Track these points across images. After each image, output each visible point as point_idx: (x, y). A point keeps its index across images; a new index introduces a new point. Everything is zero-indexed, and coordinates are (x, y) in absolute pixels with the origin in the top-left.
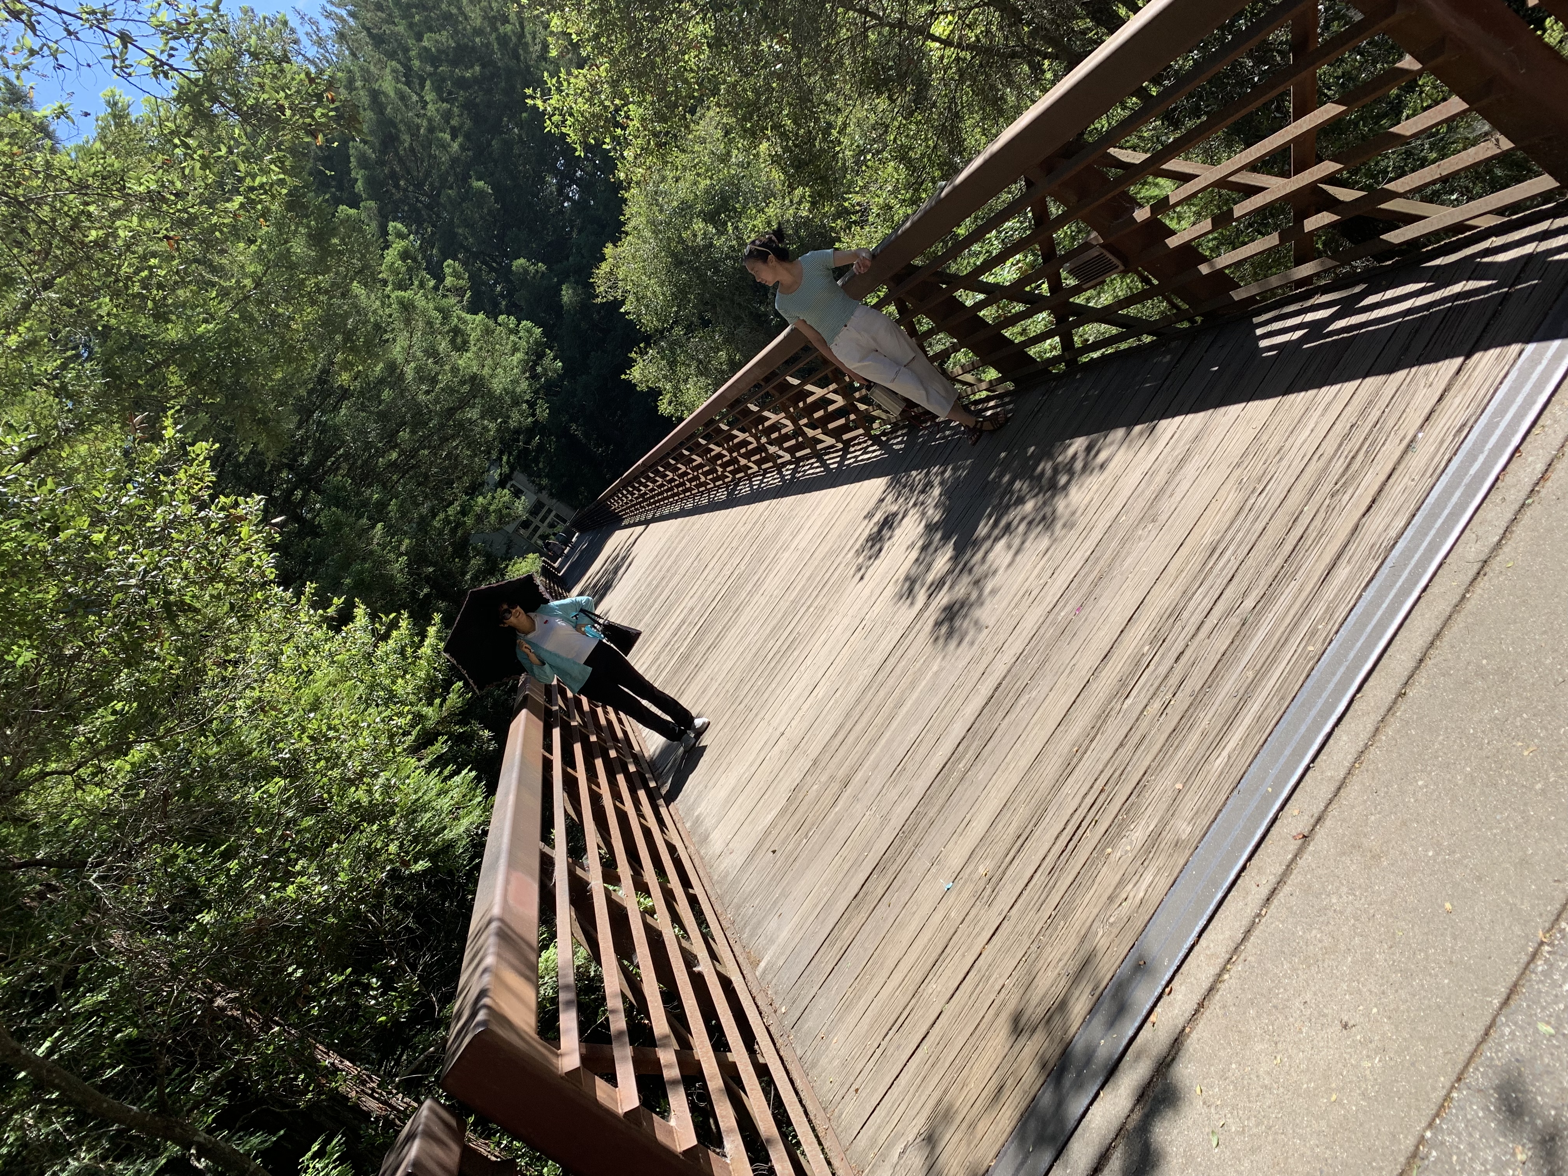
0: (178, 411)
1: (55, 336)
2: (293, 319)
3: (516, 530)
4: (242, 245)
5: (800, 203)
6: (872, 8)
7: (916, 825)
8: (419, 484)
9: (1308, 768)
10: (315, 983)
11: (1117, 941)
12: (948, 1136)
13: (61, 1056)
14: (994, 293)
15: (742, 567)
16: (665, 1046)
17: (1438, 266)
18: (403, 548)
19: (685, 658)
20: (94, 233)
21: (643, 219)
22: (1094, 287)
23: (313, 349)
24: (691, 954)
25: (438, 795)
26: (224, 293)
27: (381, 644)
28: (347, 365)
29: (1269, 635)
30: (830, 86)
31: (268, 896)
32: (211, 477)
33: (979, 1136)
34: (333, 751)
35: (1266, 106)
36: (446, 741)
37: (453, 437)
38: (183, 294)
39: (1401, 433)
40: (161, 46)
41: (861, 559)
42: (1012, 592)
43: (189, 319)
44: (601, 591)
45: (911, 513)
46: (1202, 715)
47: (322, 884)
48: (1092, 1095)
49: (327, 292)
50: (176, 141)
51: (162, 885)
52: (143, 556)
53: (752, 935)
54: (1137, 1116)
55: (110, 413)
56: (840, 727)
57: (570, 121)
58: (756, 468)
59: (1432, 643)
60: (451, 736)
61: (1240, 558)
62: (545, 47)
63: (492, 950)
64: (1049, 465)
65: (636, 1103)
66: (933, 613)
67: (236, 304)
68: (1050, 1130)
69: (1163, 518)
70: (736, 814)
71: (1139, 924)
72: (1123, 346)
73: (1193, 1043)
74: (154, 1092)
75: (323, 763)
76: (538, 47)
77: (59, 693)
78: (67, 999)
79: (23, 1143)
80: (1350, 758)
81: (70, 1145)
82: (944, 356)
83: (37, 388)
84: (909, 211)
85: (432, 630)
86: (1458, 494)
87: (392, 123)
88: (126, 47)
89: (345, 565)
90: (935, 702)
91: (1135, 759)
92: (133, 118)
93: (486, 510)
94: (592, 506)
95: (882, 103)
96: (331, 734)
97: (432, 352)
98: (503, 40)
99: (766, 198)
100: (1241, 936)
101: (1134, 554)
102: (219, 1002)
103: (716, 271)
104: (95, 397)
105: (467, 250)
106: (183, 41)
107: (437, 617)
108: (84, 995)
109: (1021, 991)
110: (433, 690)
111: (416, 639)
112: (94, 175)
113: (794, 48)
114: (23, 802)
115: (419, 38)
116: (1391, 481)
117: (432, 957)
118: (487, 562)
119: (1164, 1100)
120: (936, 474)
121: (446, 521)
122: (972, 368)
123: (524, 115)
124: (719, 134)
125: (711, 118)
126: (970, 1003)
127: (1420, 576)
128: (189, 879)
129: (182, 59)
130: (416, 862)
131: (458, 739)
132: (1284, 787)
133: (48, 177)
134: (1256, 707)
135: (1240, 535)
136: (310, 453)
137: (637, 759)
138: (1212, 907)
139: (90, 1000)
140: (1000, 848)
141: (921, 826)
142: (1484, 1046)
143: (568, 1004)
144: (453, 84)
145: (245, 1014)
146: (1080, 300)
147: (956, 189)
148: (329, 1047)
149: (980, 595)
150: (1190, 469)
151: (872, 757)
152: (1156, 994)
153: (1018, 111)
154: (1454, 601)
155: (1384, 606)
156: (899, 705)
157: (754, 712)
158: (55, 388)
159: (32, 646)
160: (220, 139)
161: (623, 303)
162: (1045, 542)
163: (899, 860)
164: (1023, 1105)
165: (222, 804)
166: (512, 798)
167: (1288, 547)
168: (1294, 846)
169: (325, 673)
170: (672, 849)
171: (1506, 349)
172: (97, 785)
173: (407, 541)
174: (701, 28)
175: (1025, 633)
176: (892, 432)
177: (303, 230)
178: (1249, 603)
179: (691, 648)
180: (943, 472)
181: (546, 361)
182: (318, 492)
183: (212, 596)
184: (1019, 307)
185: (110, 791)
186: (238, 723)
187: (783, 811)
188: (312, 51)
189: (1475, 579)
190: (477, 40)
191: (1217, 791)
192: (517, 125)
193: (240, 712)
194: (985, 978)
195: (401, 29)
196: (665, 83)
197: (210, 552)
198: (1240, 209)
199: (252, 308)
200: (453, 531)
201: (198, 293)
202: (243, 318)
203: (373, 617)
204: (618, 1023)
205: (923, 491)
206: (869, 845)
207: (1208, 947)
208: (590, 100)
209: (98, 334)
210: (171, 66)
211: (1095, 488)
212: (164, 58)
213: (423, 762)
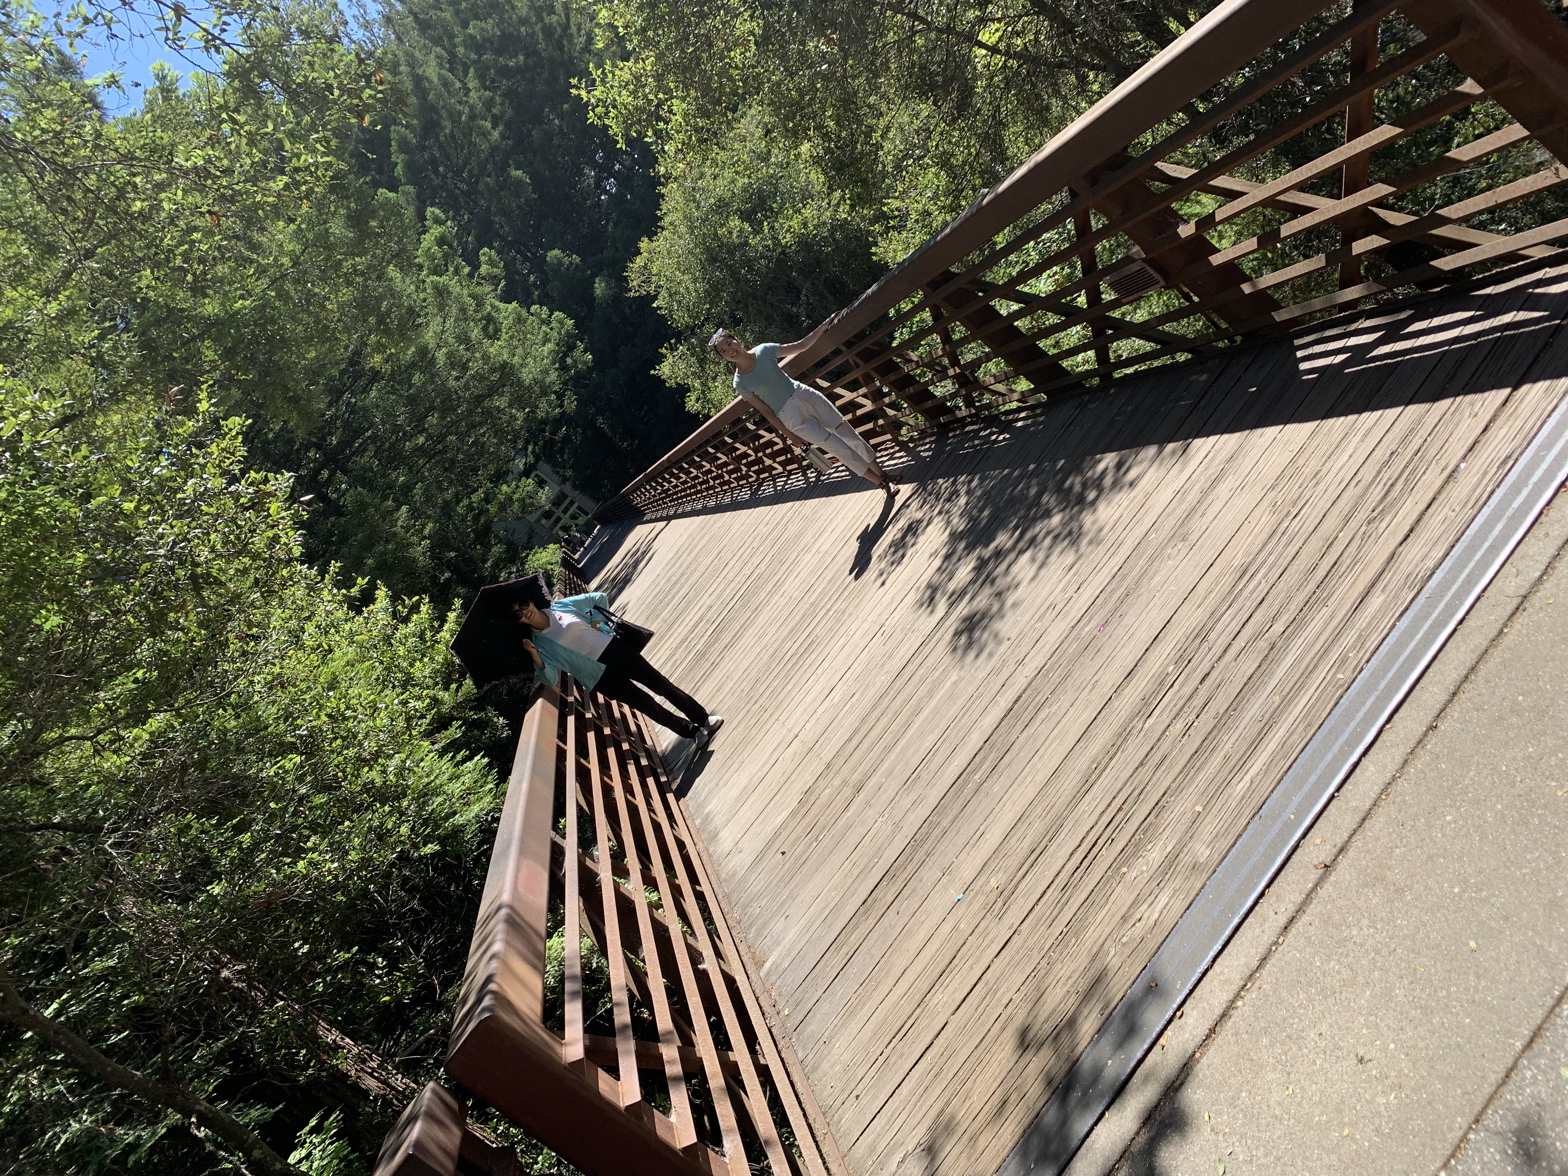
0: (210, 386)
1: (94, 305)
2: (328, 299)
3: (538, 521)
4: (281, 223)
5: (838, 205)
6: (921, 13)
7: (928, 835)
8: (446, 470)
9: (1332, 797)
10: (321, 958)
11: (1129, 961)
12: (948, 1148)
13: (68, 1018)
14: (1031, 303)
15: (763, 566)
16: (668, 1042)
17: (1489, 295)
18: (426, 532)
19: (701, 656)
20: (138, 204)
21: (680, 215)
22: (1130, 303)
23: (347, 330)
24: (696, 951)
25: (450, 779)
26: (262, 271)
27: (400, 626)
28: (380, 348)
29: (1299, 660)
30: (875, 89)
31: (278, 871)
32: (242, 451)
33: (980, 1150)
34: (349, 730)
35: (1317, 127)
36: (460, 727)
37: (481, 424)
38: (221, 270)
39: (1443, 463)
40: (215, 21)
41: (883, 565)
42: (1036, 606)
43: (226, 294)
44: (620, 584)
45: (936, 521)
46: (1225, 739)
47: (333, 862)
48: (1097, 1115)
49: (362, 274)
50: (224, 116)
51: (176, 854)
52: (172, 527)
53: (758, 935)
54: (1142, 1139)
55: (144, 384)
56: (855, 732)
57: (613, 113)
58: (780, 469)
59: (1466, 677)
60: (465, 722)
61: (1272, 582)
62: (590, 39)
63: (500, 936)
64: (1078, 479)
65: (638, 1098)
66: (953, 623)
67: (273, 282)
68: (1053, 1147)
69: (1193, 538)
70: (746, 814)
71: (1153, 945)
72: (1156, 363)
73: (1202, 1069)
74: (158, 1058)
75: (339, 741)
76: (583, 39)
77: (84, 660)
78: (76, 963)
79: (26, 1103)
80: (1377, 789)
81: (73, 1106)
82: (976, 364)
83: (74, 356)
84: (948, 218)
85: (452, 616)
86: (1499, 527)
87: (434, 109)
88: (179, 19)
89: (368, 546)
90: (953, 712)
91: (1155, 779)
92: (180, 92)
93: (509, 499)
94: (615, 499)
95: (925, 109)
96: (349, 713)
97: (464, 339)
98: (548, 31)
99: (804, 199)
100: (1256, 963)
101: (1163, 573)
102: (225, 973)
103: (751, 270)
104: (131, 369)
105: (503, 239)
106: (235, 16)
107: (458, 603)
108: (92, 960)
109: (1029, 1007)
110: (450, 674)
111: (436, 624)
112: (142, 148)
113: (841, 49)
114: (41, 765)
115: (465, 25)
116: (1431, 510)
117: (436, 940)
118: (507, 551)
119: (1171, 1124)
120: (963, 483)
121: (470, 508)
122: (1005, 378)
123: (566, 106)
124: (760, 132)
125: (753, 117)
126: (976, 1015)
127: (1457, 608)
128: (201, 850)
129: (235, 34)
130: (425, 845)
131: (471, 725)
132: (1307, 815)
133: (96, 147)
134: (1281, 733)
135: (1272, 558)
136: (340, 431)
137: (650, 753)
138: (1228, 932)
139: (99, 965)
140: (1013, 862)
141: (933, 836)
142: (1505, 1089)
143: (574, 994)
144: (497, 72)
145: (251, 987)
146: (1116, 314)
147: (998, 197)
148: (332, 1023)
149: (1001, 608)
150: (1223, 489)
151: (886, 764)
152: (1167, 1017)
153: (1063, 122)
154: (1491, 636)
155: (1418, 637)
156: (916, 713)
157: (769, 712)
158: (91, 358)
159: (60, 612)
160: (267, 116)
161: (655, 298)
162: (1070, 557)
163: (909, 869)
164: (1026, 1121)
165: (236, 777)
166: (525, 786)
167: (1320, 573)
168: (1314, 875)
169: (344, 653)
170: (681, 845)
171: (1555, 382)
172: (115, 752)
173: (431, 525)
174: (748, 25)
175: (1047, 647)
176: (919, 439)
177: (342, 211)
178: (1279, 627)
179: (708, 646)
180: (970, 482)
181: (577, 353)
182: (345, 472)
183: (237, 570)
184: (1052, 319)
185: (128, 759)
186: (256, 698)
187: (794, 813)
188: (359, 34)
189: (1513, 614)
190: (523, 29)
191: (1238, 816)
192: (558, 117)
193: (258, 687)
194: (992, 992)
195: (447, 15)
196: (710, 79)
197: (239, 527)
198: (1288, 229)
199: (288, 286)
200: (476, 518)
201: (236, 270)
202: (279, 296)
203: (395, 599)
204: (622, 1017)
205: (949, 500)
206: (879, 852)
207: (1222, 973)
208: (634, 93)
209: (136, 306)
210: (223, 41)
211: (1125, 504)
212: (216, 32)
213: (436, 746)
